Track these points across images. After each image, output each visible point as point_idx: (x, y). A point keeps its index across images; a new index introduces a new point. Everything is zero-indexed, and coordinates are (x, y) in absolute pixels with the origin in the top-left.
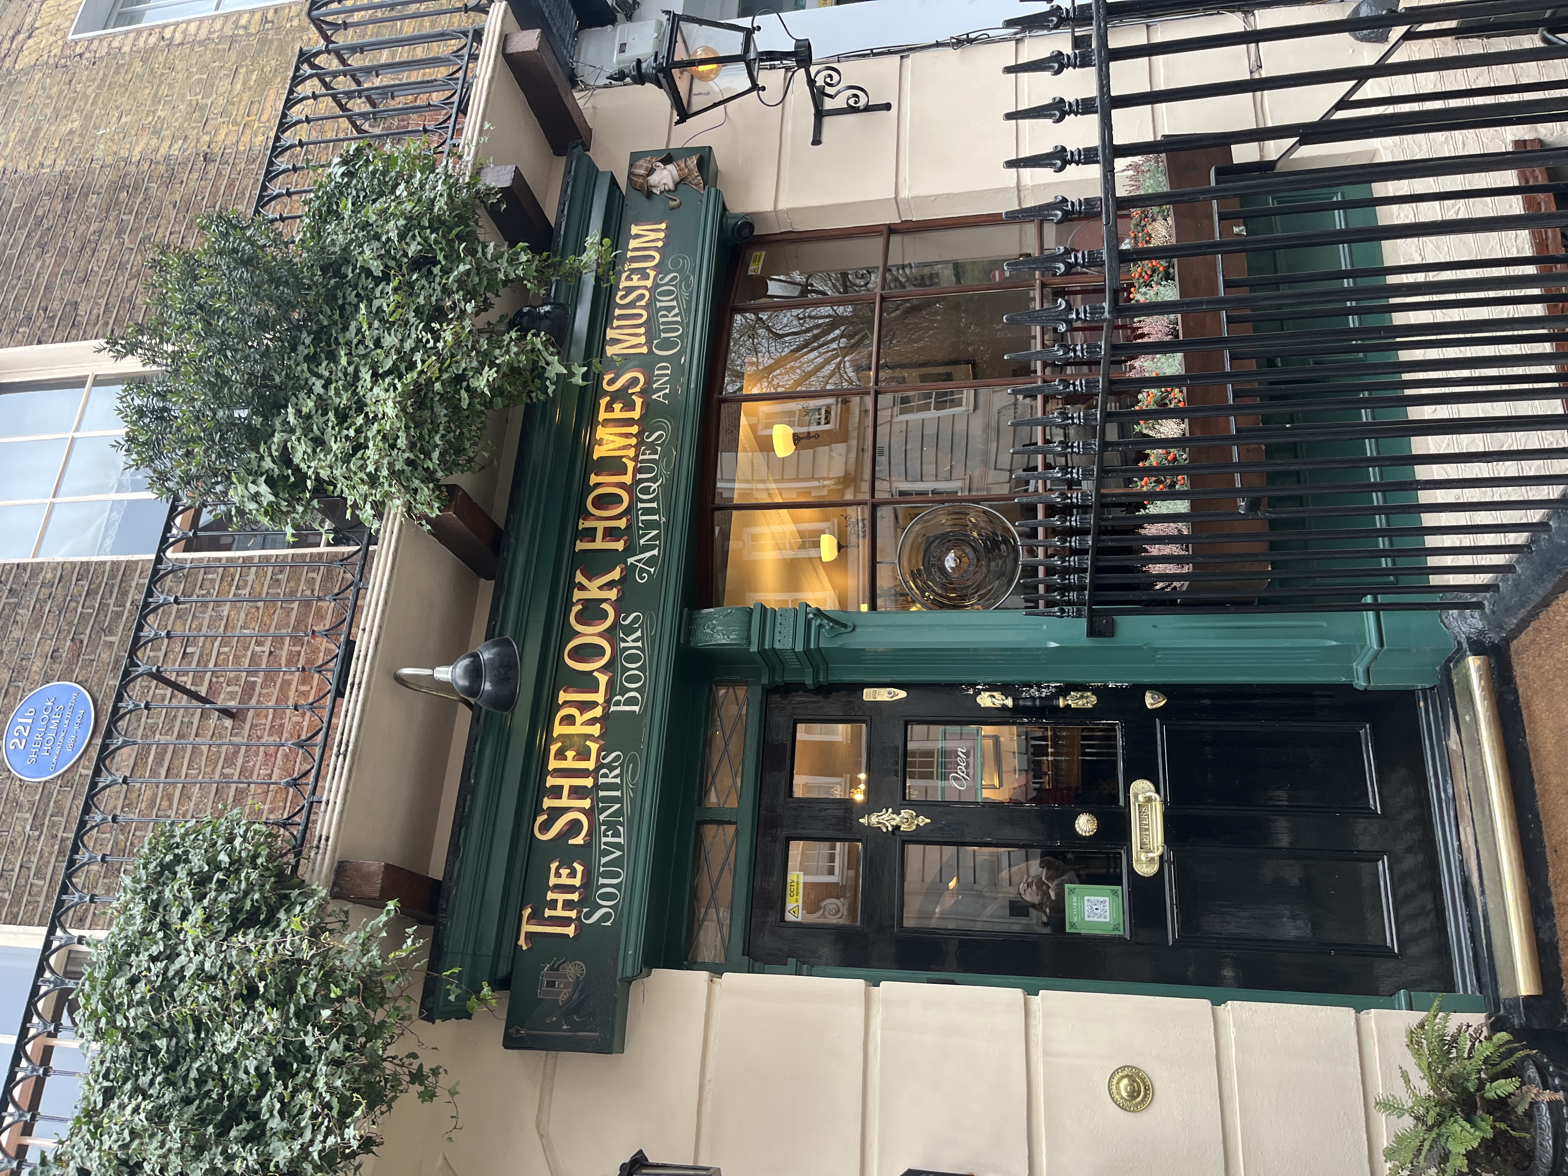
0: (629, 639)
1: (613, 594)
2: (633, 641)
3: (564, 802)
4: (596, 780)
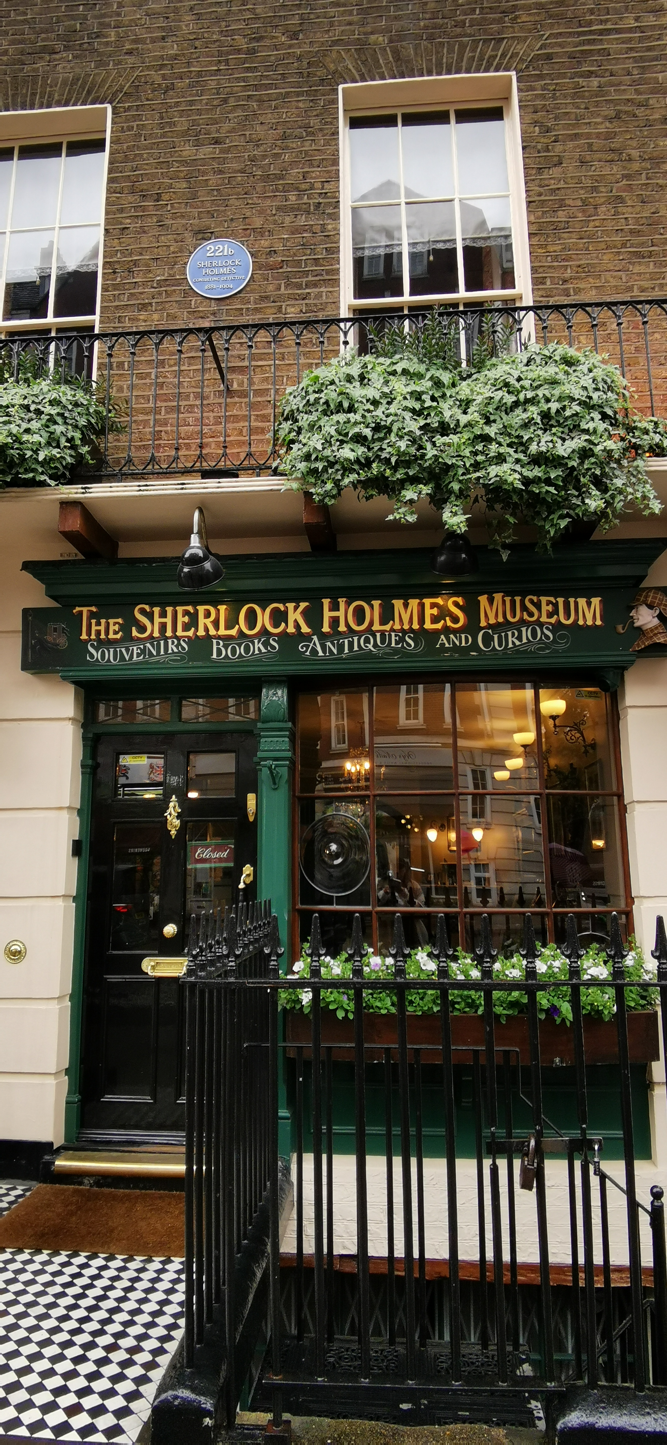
0: (260, 645)
1: (291, 629)
2: (259, 648)
3: (157, 620)
4: (170, 638)
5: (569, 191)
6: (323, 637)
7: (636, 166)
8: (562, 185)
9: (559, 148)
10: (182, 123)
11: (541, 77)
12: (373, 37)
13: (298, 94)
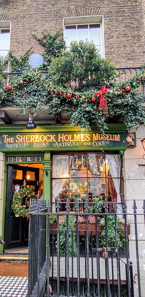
0: (44, 144)
1: (51, 141)
3: (21, 138)
4: (24, 142)
5: (114, 44)
6: (58, 142)
7: (130, 38)
8: (113, 42)
9: (112, 34)
10: (27, 26)
11: (109, 17)
12: (71, 6)
13: (54, 20)
